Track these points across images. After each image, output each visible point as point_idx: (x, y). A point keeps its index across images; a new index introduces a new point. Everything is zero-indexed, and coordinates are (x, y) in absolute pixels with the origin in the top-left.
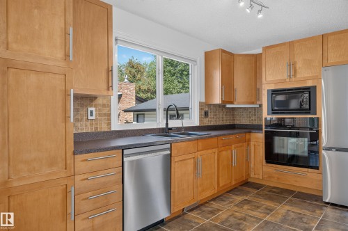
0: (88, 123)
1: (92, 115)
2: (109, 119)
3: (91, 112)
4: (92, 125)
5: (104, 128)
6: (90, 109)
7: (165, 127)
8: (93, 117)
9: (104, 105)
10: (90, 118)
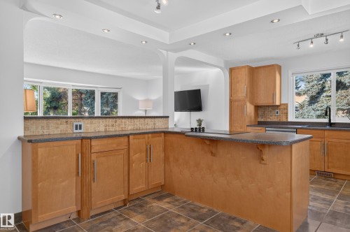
0: (276, 117)
1: (277, 113)
2: (287, 115)
4: (278, 118)
5: (284, 120)
6: (276, 111)
9: (284, 109)
10: (276, 115)
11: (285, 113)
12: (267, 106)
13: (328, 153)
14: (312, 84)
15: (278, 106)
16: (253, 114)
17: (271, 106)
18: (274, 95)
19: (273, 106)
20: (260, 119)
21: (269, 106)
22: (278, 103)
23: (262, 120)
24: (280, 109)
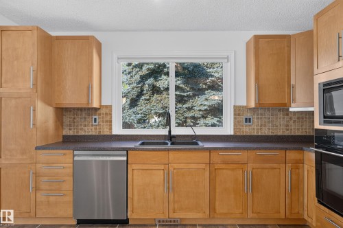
0: (93, 128)
1: (95, 121)
2: (111, 125)
3: (95, 119)
4: (96, 129)
5: (106, 132)
6: (94, 117)
7: (167, 134)
8: (97, 124)
9: (106, 114)
10: (94, 123)
11: (107, 121)
12: (78, 109)
13: (173, 188)
14: (132, 86)
15: (96, 110)
16: (51, 123)
17: (85, 109)
18: (89, 89)
19: (89, 109)
20: (67, 132)
21: (81, 109)
22: (95, 105)
23: (71, 133)
24: (100, 114)
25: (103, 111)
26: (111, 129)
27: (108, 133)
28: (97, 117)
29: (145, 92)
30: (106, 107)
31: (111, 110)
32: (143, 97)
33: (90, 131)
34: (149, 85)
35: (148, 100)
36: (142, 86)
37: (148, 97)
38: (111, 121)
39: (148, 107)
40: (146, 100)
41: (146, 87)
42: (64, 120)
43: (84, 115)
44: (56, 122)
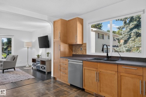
8: (82, 50)
11: (85, 49)
18: (76, 37)
23: (75, 53)
24: (83, 47)
25: (84, 45)
26: (86, 52)
27: (85, 54)
28: (82, 48)
29: (132, 36)
30: (85, 43)
31: (86, 45)
32: (131, 39)
33: (80, 53)
34: (134, 33)
35: (134, 40)
36: (130, 33)
37: (133, 39)
38: (86, 49)
39: (133, 44)
40: (132, 40)
41: (132, 34)
42: (73, 49)
43: (78, 47)
44: (69, 49)
